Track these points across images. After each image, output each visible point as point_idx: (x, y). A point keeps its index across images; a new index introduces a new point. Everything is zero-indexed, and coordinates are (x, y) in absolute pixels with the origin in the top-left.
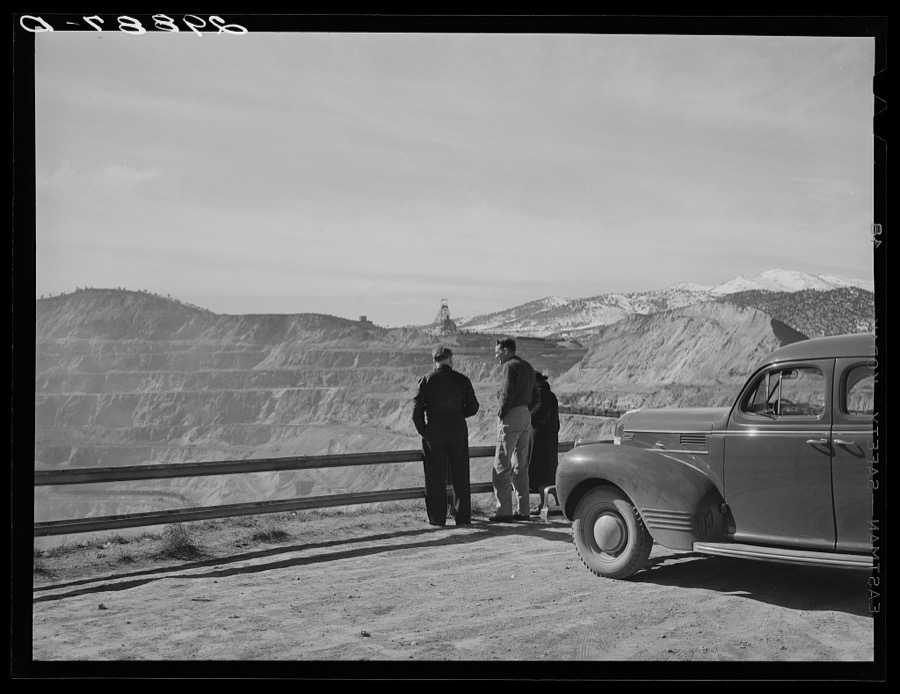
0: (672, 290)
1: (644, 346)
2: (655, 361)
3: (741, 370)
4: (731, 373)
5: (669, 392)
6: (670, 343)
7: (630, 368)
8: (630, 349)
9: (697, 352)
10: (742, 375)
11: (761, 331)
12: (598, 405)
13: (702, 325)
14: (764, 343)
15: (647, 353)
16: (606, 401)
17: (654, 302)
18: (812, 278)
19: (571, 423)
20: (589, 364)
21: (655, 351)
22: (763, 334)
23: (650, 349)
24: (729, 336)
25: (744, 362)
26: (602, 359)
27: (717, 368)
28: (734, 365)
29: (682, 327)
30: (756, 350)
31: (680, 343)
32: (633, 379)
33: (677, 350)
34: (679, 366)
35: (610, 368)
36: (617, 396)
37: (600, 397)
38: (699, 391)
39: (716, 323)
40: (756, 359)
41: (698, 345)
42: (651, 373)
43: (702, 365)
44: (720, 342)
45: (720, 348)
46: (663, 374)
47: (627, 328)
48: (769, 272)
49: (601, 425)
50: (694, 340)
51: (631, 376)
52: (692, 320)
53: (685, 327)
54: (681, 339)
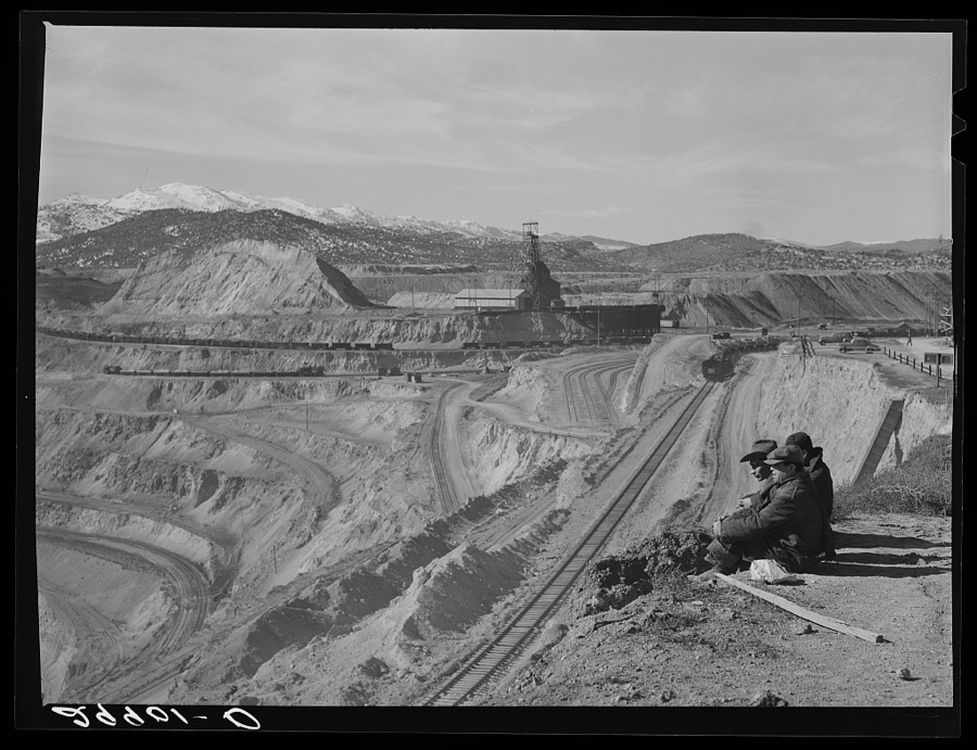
0: (75, 205)
1: (191, 279)
2: (206, 293)
3: (294, 302)
4: (285, 305)
5: (237, 322)
6: (217, 276)
7: (180, 299)
8: (175, 282)
9: (247, 286)
10: (294, 306)
11: (307, 268)
12: (165, 335)
13: (246, 261)
14: (313, 279)
15: (196, 286)
16: (174, 331)
17: (57, 218)
18: (214, 194)
19: (148, 353)
20: (134, 296)
21: (204, 285)
22: (310, 270)
23: (199, 282)
24: (275, 271)
25: (295, 295)
26: (146, 291)
27: (270, 300)
28: (287, 297)
29: (226, 262)
30: (306, 285)
31: (227, 278)
32: (185, 310)
33: (226, 283)
34: (231, 298)
35: (157, 300)
36: (184, 326)
37: (165, 328)
38: (267, 320)
39: (259, 260)
40: (306, 292)
41: (246, 279)
42: (204, 304)
43: (255, 298)
44: (268, 277)
45: (268, 282)
46: (216, 305)
47: (169, 262)
48: (168, 186)
49: (179, 353)
50: (240, 275)
51: (182, 307)
52: (234, 256)
53: (230, 263)
54: (227, 273)
